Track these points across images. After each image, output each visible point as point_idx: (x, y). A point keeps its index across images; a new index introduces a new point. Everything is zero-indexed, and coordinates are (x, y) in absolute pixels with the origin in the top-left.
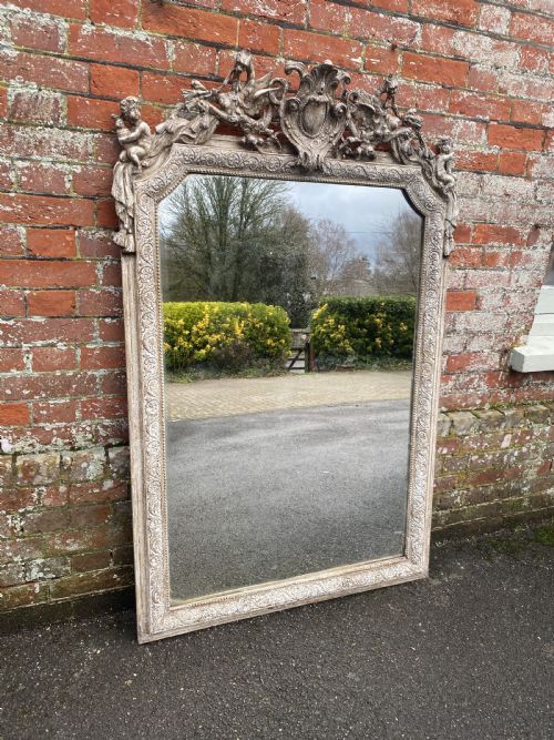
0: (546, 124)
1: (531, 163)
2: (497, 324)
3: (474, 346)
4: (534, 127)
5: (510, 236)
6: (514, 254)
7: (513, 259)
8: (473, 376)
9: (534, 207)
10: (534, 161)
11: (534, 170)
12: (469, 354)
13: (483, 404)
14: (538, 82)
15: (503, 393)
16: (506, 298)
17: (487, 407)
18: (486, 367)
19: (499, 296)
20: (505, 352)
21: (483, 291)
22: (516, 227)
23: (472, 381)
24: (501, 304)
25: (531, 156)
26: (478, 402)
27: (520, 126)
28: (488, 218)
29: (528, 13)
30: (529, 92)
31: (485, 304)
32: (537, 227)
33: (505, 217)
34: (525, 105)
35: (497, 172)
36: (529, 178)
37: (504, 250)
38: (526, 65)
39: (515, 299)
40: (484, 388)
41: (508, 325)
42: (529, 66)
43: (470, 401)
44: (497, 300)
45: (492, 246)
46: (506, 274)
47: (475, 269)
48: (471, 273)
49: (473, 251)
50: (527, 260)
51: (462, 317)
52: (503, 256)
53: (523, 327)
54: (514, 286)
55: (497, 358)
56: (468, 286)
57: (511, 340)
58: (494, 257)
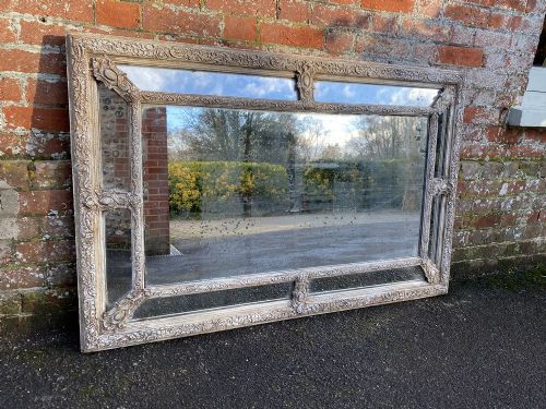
2: (498, 84)
3: (479, 102)
6: (514, 19)
7: (514, 24)
8: (477, 129)
12: (475, 108)
13: (484, 156)
15: (501, 148)
16: (506, 59)
17: (487, 158)
18: (488, 121)
19: (501, 57)
20: (503, 109)
21: (488, 50)
23: (476, 133)
24: (502, 64)
26: (480, 154)
31: (489, 65)
37: (507, 14)
39: (514, 61)
40: (486, 142)
41: (508, 85)
43: (474, 152)
44: (499, 60)
45: (498, 9)
46: (508, 36)
47: (483, 29)
48: (480, 32)
49: (482, 10)
50: (526, 25)
51: (471, 72)
52: (506, 19)
53: (519, 89)
54: (513, 49)
55: (497, 114)
56: (477, 44)
57: (508, 98)
58: (498, 19)
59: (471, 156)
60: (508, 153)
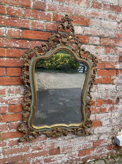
0: (116, 68)
1: (113, 80)
2: (109, 130)
3: (102, 138)
4: (112, 69)
5: (110, 102)
6: (111, 107)
7: (111, 109)
8: (103, 148)
9: (116, 92)
10: (115, 79)
11: (115, 81)
12: (100, 140)
13: (108, 156)
14: (112, 56)
15: (115, 151)
16: (111, 121)
17: (109, 157)
18: (107, 144)
19: (108, 121)
20: (113, 138)
21: (102, 120)
22: (111, 99)
23: (103, 149)
24: (109, 123)
25: (113, 77)
26: (106, 156)
27: (108, 69)
28: (101, 98)
29: (105, 37)
30: (109, 59)
31: (103, 124)
32: (118, 98)
33: (107, 97)
34: (109, 63)
35: (102, 83)
36: (113, 84)
37: (108, 107)
38: (107, 52)
39: (114, 121)
40: (107, 151)
41: (113, 129)
42: (108, 52)
43: (103, 156)
44: (108, 122)
45: (104, 106)
46: (110, 114)
47: (98, 113)
48: (97, 115)
49: (97, 108)
50: (117, 108)
51: (96, 129)
52: (108, 108)
53: (119, 129)
54: (113, 117)
55: (111, 140)
56: (97, 119)
57: (115, 134)
58: (105, 109)
59: (102, 157)
60: (118, 153)
